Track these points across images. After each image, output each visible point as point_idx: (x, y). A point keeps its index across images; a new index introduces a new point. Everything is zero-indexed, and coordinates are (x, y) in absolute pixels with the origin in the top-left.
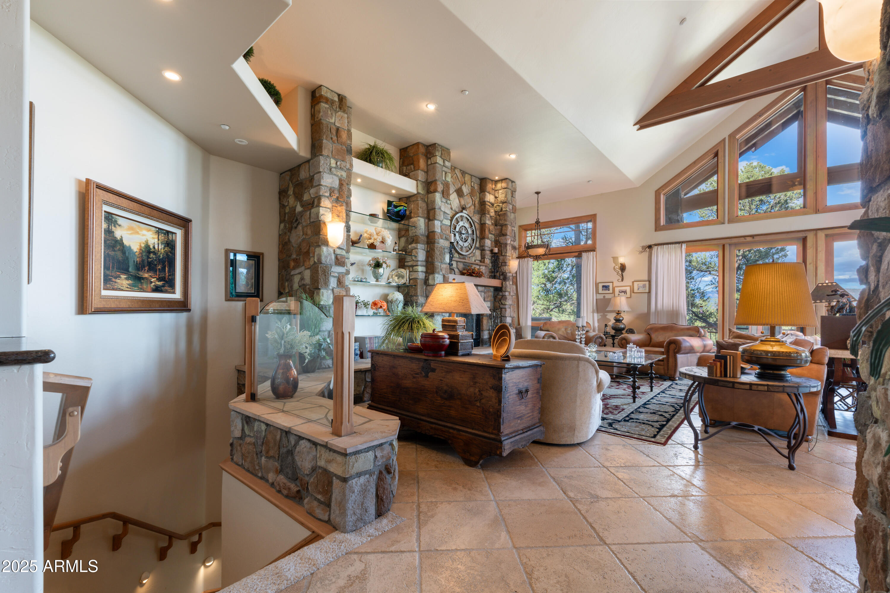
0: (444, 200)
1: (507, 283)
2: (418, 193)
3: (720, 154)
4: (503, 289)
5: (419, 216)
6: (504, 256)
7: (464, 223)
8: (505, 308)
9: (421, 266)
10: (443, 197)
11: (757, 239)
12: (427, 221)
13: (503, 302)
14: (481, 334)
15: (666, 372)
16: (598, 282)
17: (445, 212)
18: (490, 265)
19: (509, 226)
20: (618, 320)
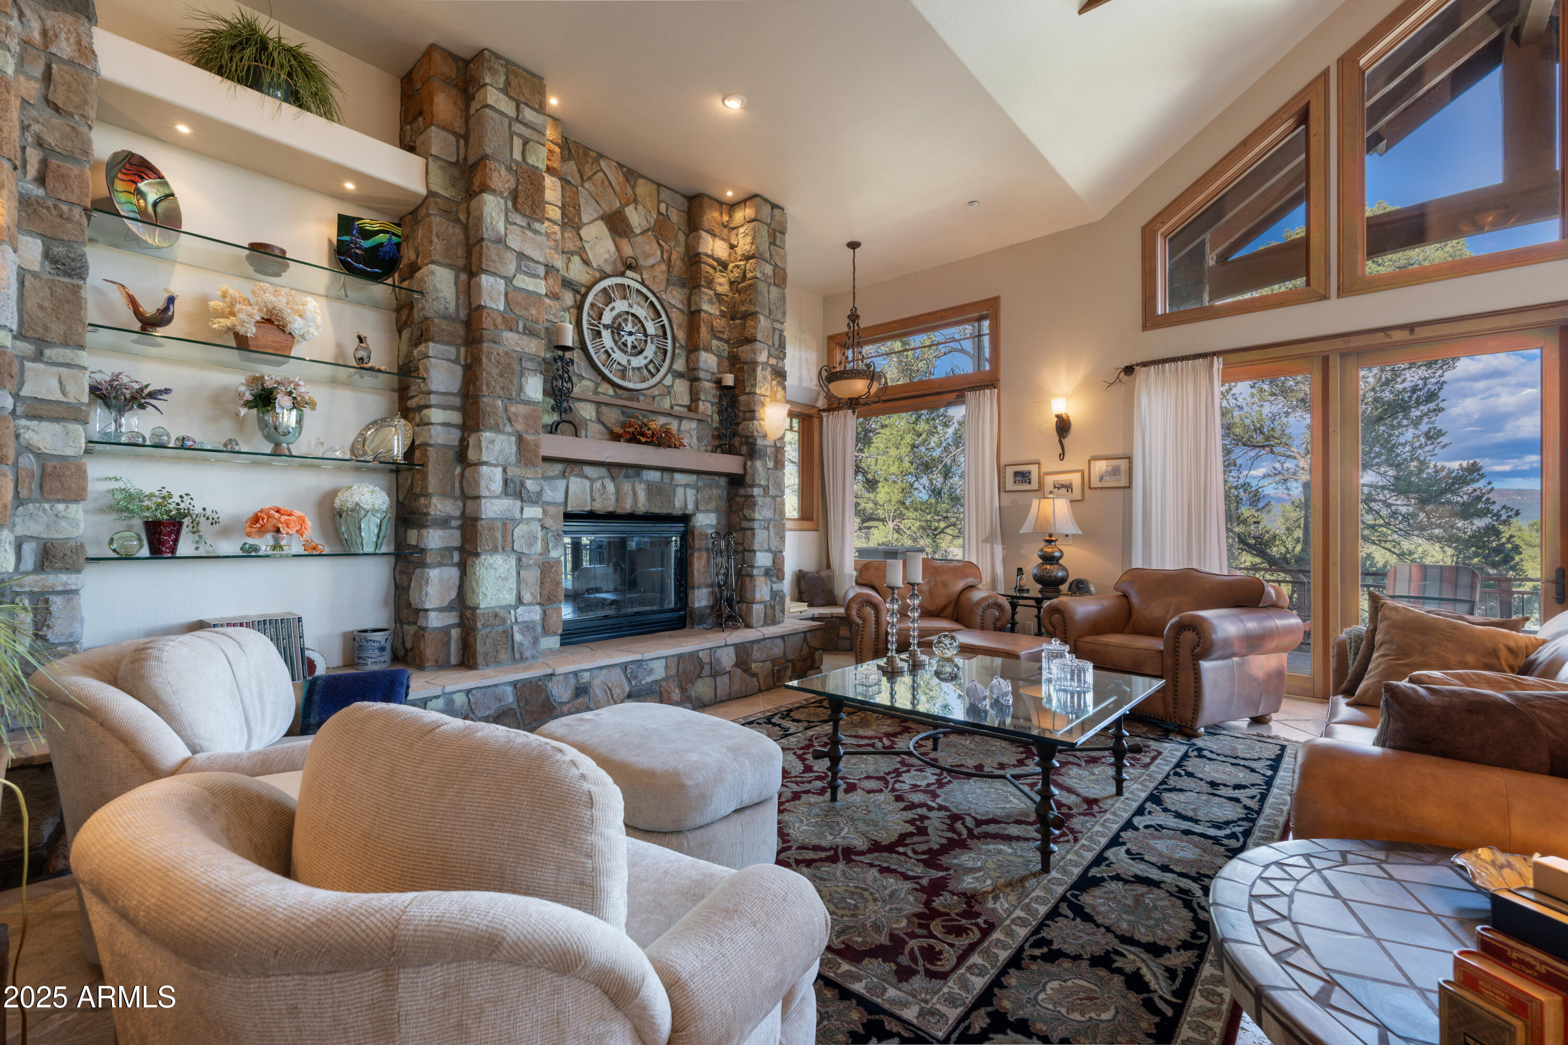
0: (519, 219)
1: (758, 464)
2: (431, 194)
3: (1315, 114)
4: (748, 479)
5: (433, 262)
6: (749, 393)
7: (631, 306)
8: (753, 529)
9: (444, 408)
10: (516, 208)
11: (1421, 333)
12: (463, 277)
13: (747, 512)
14: (690, 597)
15: (1171, 709)
16: (1004, 461)
17: (521, 256)
18: (716, 417)
19: (762, 318)
20: (1048, 559)
